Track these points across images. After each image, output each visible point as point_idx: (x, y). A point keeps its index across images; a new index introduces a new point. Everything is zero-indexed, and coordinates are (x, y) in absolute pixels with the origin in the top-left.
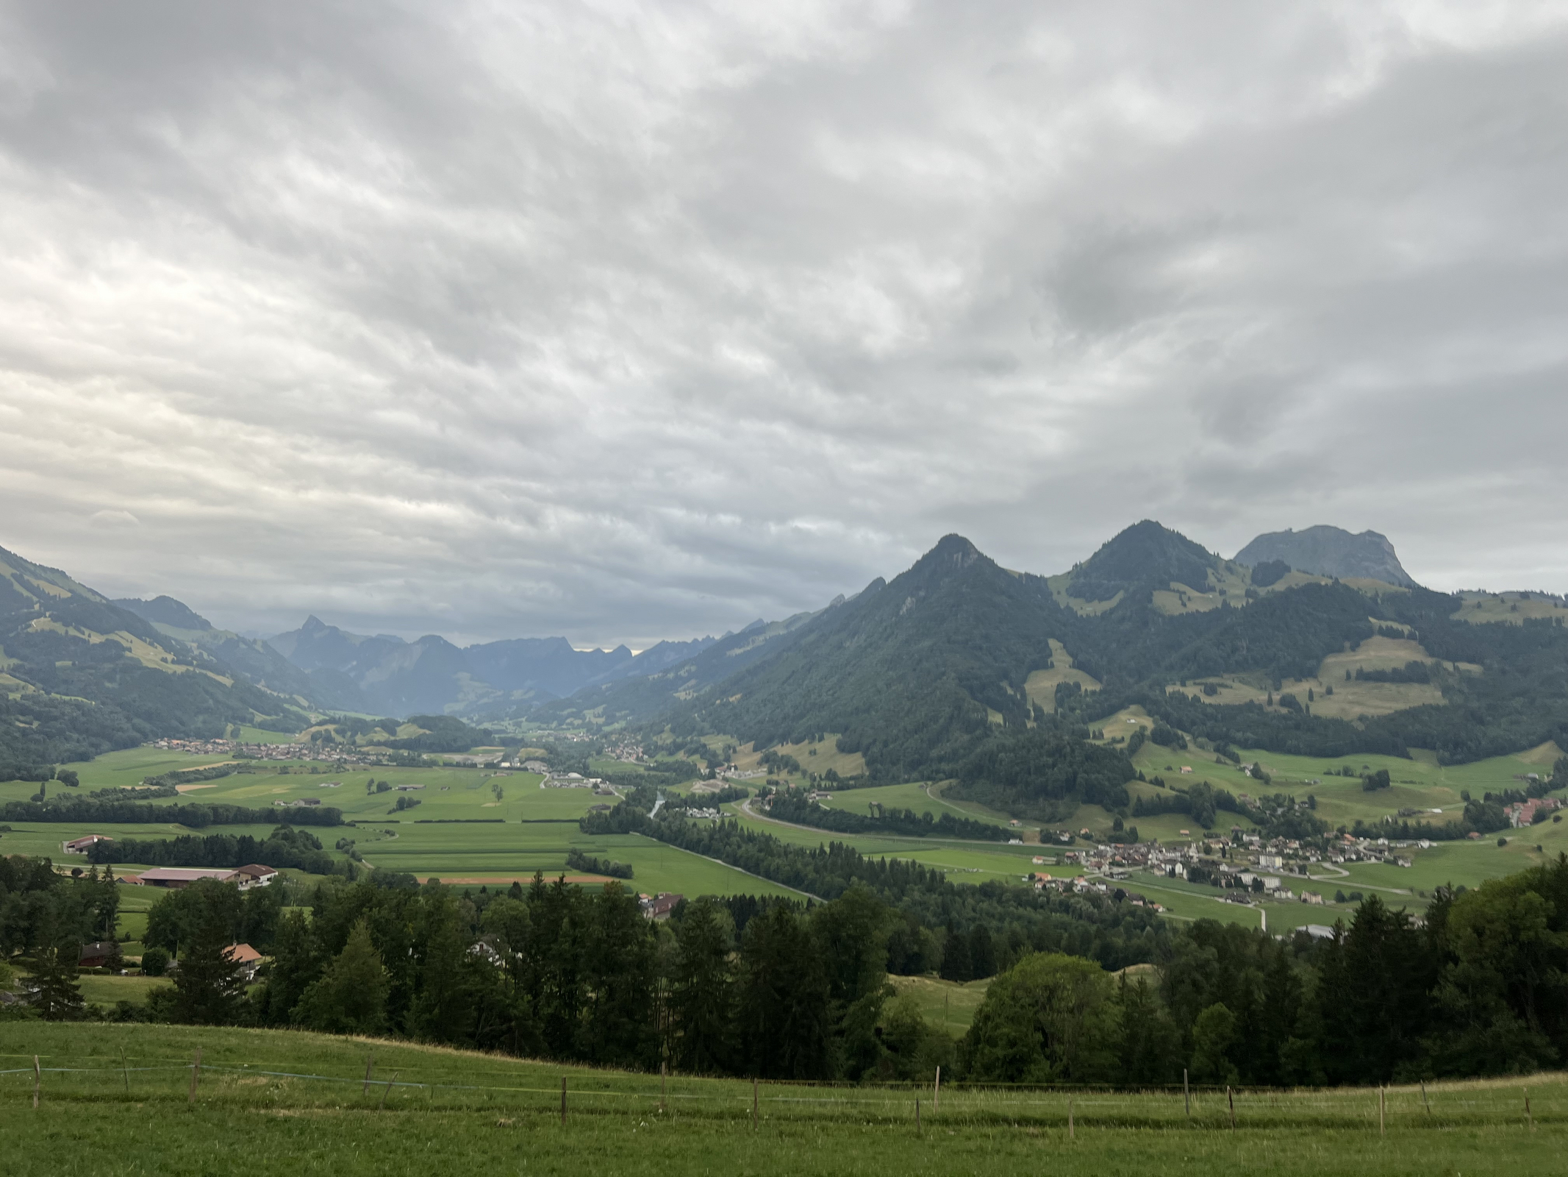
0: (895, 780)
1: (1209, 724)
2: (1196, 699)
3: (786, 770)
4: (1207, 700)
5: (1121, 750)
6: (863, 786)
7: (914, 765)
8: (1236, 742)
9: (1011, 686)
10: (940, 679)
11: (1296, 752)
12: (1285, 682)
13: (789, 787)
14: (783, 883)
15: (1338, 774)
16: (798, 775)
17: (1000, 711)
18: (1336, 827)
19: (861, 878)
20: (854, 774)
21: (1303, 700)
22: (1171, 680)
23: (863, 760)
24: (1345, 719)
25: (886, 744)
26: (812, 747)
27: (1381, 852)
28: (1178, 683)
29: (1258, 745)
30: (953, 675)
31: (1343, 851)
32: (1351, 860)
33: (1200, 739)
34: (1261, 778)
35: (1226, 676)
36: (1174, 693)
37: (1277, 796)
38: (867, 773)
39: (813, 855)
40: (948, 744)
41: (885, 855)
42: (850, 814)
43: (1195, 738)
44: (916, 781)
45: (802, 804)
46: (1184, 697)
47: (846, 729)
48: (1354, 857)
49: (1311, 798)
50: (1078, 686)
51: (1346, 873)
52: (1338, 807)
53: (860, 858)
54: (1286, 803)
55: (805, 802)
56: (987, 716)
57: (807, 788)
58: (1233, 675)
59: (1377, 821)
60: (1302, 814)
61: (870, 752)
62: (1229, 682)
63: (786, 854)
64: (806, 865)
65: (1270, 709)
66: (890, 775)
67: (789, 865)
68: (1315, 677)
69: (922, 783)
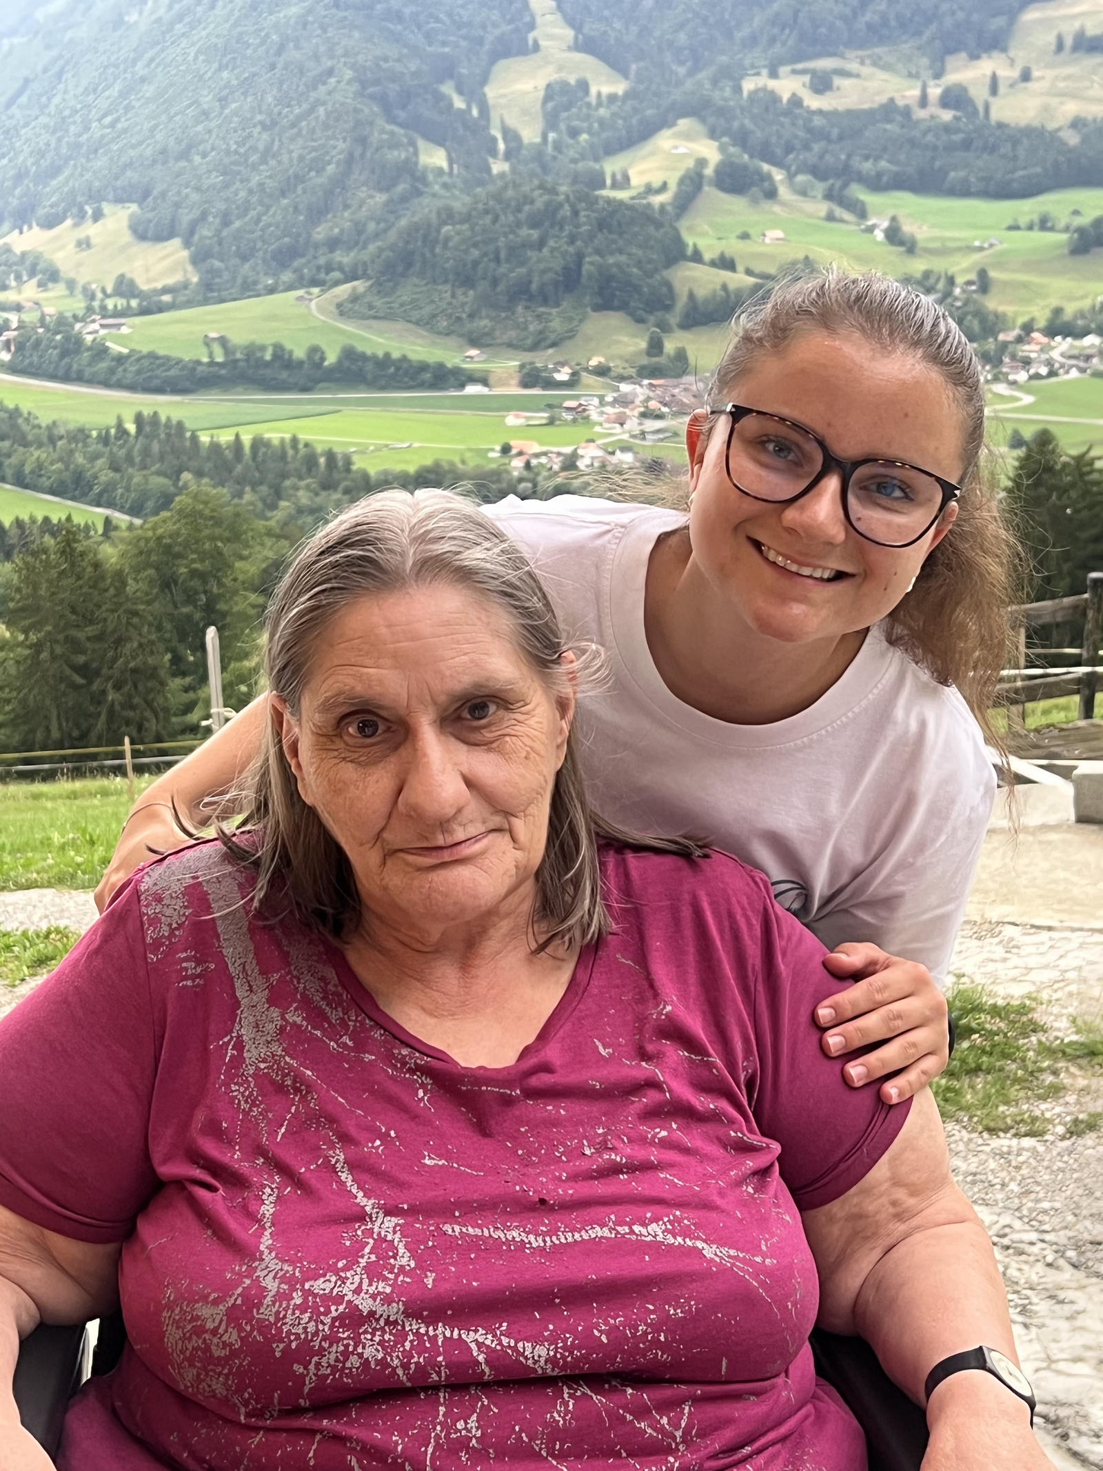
0: (248, 289)
1: (817, 147)
2: (796, 101)
3: (34, 281)
4: (813, 102)
5: (662, 206)
6: (189, 304)
7: (283, 258)
8: (861, 179)
9: (460, 91)
10: (324, 83)
11: (962, 191)
12: (951, 62)
13: (43, 317)
14: (53, 492)
15: (1030, 227)
16: (59, 289)
17: (440, 142)
18: (1021, 321)
19: (199, 474)
20: (170, 281)
21: (979, 94)
22: (753, 67)
23: (185, 254)
24: (1051, 126)
25: (226, 222)
26: (81, 233)
27: (1088, 358)
28: (765, 72)
29: (899, 183)
30: (349, 74)
31: (1027, 362)
32: (1037, 376)
33: (800, 178)
34: (901, 243)
35: (851, 54)
36: (756, 91)
37: (927, 274)
38: (195, 279)
39: (105, 439)
40: (346, 214)
41: (240, 429)
42: (168, 358)
43: (791, 176)
44: (290, 288)
45: (73, 346)
46: (774, 98)
47: (146, 193)
48: (1044, 371)
49: (983, 274)
50: (584, 86)
51: (1028, 399)
52: (1025, 285)
53: (194, 438)
54: (941, 286)
55: (79, 341)
56: (416, 153)
57: (80, 313)
58: (861, 53)
59: (1086, 304)
60: (966, 303)
61: (196, 238)
62: (853, 66)
63: (52, 440)
64: (94, 457)
65: (921, 114)
66: (239, 281)
67: (61, 460)
68: (1004, 50)
69: (301, 292)
